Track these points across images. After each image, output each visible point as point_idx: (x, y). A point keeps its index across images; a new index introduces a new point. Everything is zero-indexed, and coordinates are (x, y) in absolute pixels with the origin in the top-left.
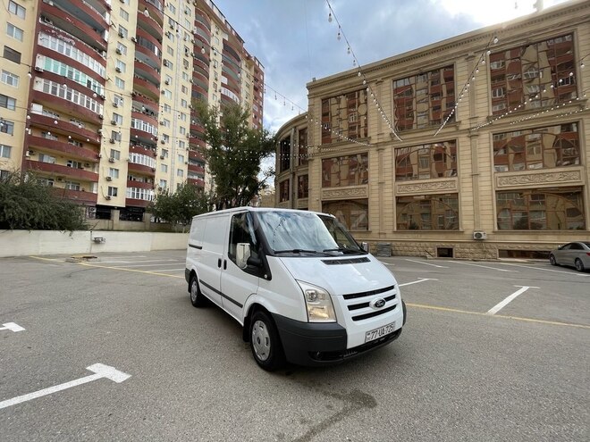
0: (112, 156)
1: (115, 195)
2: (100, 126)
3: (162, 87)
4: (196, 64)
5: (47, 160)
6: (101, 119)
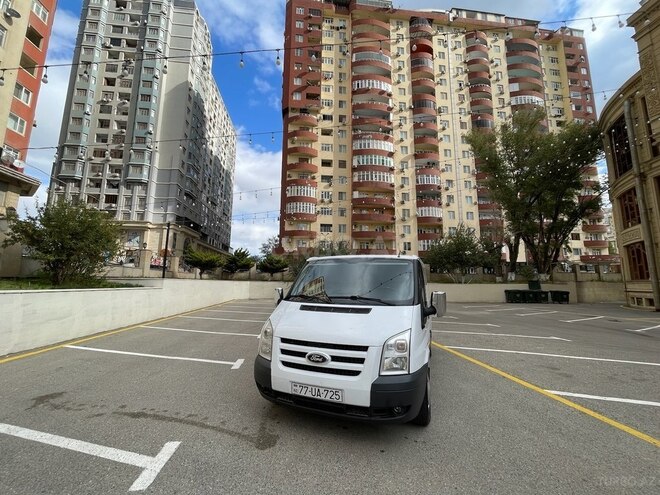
0: (404, 215)
1: (409, 249)
2: (392, 192)
3: (440, 135)
4: (472, 91)
5: (365, 229)
6: (393, 186)
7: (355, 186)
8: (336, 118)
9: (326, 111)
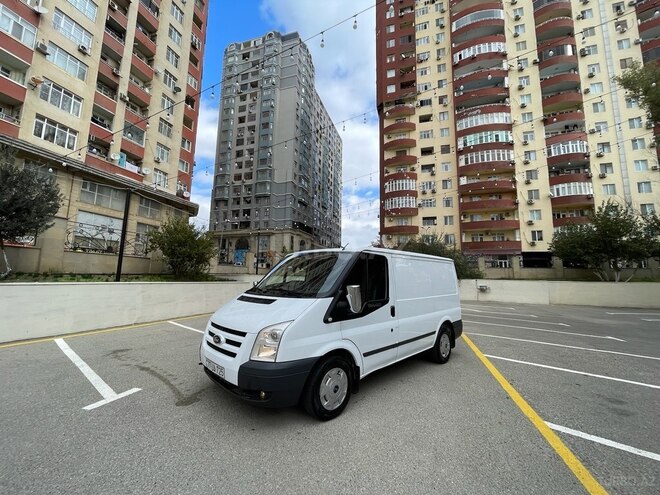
0: (531, 197)
1: (541, 239)
2: (512, 172)
3: (585, 85)
6: (513, 164)
7: (461, 172)
8: (435, 101)
9: (423, 97)
